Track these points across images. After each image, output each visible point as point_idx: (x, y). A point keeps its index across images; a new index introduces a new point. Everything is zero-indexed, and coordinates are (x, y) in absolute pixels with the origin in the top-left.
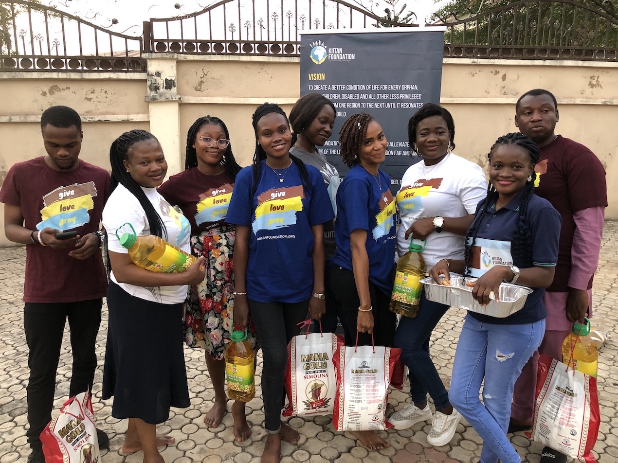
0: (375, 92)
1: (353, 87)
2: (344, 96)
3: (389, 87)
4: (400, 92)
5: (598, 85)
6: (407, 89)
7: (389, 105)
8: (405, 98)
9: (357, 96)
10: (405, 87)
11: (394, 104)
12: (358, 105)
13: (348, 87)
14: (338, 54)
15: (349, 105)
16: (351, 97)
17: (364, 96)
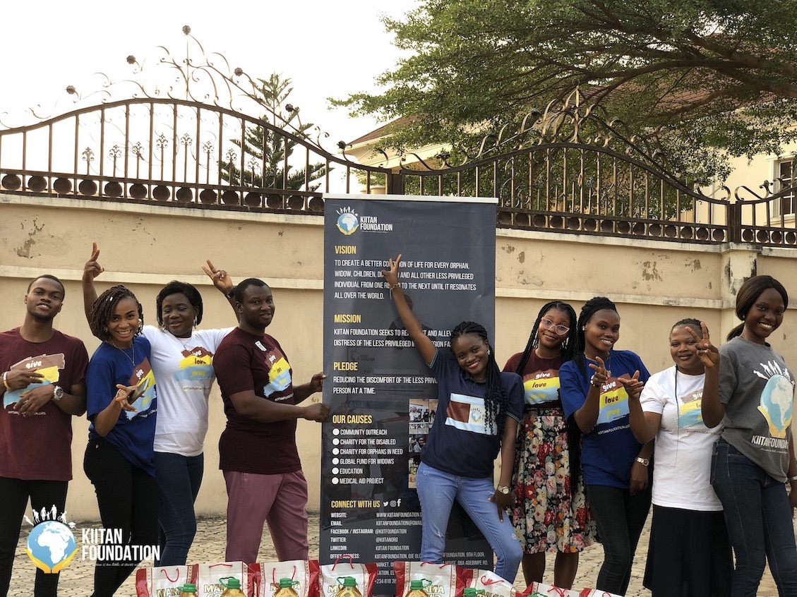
0: (419, 271)
3: (435, 265)
4: (449, 270)
5: (656, 275)
6: (456, 267)
7: (435, 286)
8: (454, 278)
10: (454, 265)
11: (442, 285)
14: (372, 224)
17: (405, 275)
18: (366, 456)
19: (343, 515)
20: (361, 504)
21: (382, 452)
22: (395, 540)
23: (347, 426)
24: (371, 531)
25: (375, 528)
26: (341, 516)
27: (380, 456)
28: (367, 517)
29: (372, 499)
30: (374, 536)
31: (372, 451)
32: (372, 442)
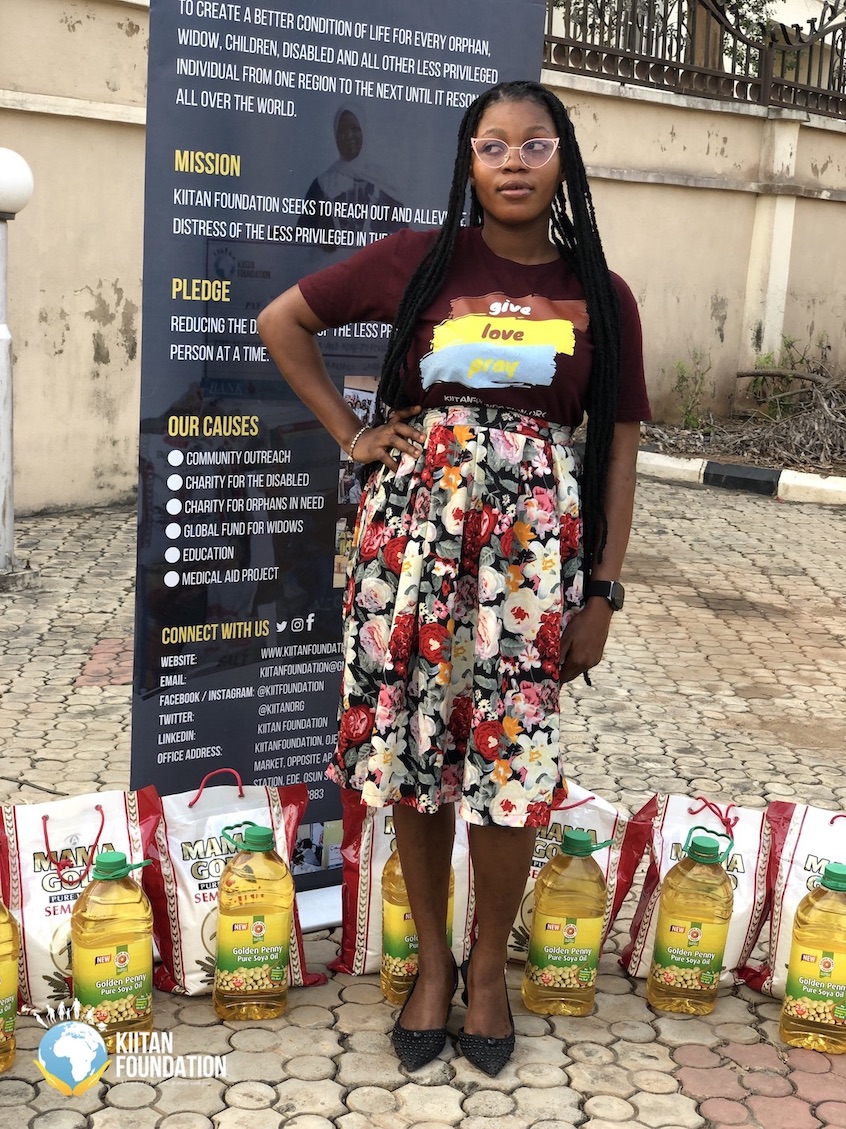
0: (381, 49)
1: (315, 24)
2: (290, 49)
3: (416, 38)
4: (445, 55)
6: (462, 50)
7: (413, 94)
8: (456, 77)
9: (328, 55)
10: (459, 44)
11: (428, 92)
12: (331, 83)
13: (302, 22)
15: (304, 81)
16: (309, 53)
17: (348, 58)
18: (244, 516)
19: (189, 659)
20: (227, 632)
21: (279, 504)
22: (298, 706)
23: (202, 443)
24: (248, 692)
25: (257, 683)
26: (183, 663)
27: (273, 515)
28: (239, 659)
29: (254, 617)
30: (256, 701)
31: (256, 504)
32: (258, 481)
